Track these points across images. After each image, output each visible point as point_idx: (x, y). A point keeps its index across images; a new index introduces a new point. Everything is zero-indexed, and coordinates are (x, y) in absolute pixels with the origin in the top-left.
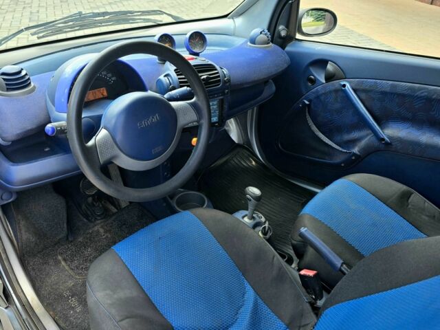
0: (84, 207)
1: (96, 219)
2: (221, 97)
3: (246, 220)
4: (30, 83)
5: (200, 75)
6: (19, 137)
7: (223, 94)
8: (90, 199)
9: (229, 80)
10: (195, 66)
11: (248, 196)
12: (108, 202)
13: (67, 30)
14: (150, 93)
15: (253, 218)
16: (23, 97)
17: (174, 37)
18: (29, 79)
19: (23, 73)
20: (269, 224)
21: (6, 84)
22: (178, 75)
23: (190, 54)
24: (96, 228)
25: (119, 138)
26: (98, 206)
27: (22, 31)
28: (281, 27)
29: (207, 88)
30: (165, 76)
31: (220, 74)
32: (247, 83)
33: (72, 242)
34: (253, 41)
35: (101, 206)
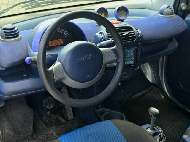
0: (44, 117)
1: (51, 126)
2: (135, 48)
3: (149, 130)
4: (19, 35)
5: (120, 33)
6: (10, 66)
7: (137, 46)
8: (49, 113)
9: (141, 37)
10: (117, 28)
11: (150, 113)
12: (60, 116)
13: (42, 5)
14: (88, 42)
15: (153, 129)
16: (14, 43)
17: (108, 10)
18: (18, 32)
19: (16, 29)
20: (164, 133)
21: (6, 35)
22: (107, 33)
23: (118, 20)
24: (51, 132)
25: (67, 67)
26: (54, 117)
27: (17, 5)
28: (183, 4)
29: (123, 41)
30: (100, 33)
31: (135, 33)
32: (155, 40)
33: (35, 138)
34: (162, 13)
35: (55, 117)
